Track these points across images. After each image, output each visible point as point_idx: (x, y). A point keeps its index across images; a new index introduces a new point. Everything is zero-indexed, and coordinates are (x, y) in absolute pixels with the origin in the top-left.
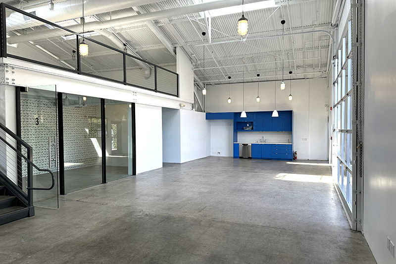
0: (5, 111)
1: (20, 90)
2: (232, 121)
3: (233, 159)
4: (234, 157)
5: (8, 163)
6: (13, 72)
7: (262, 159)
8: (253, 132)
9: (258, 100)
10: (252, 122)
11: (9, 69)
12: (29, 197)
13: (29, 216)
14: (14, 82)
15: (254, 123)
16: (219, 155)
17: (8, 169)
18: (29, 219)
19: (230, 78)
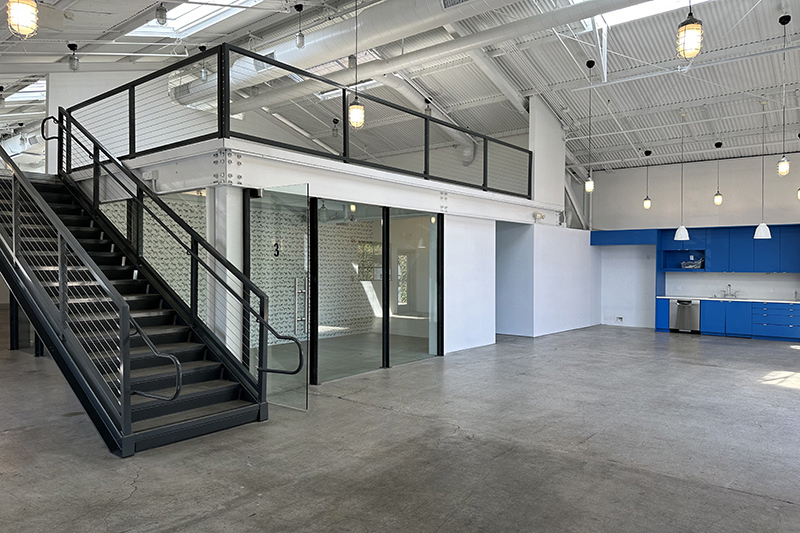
0: (225, 232)
1: (250, 194)
2: (653, 249)
3: (654, 334)
4: (658, 329)
5: (228, 323)
6: (239, 164)
7: (726, 335)
8: (705, 274)
9: (718, 200)
10: (703, 252)
11: (233, 158)
12: (260, 386)
13: (258, 420)
14: (240, 181)
15: (708, 253)
16: (619, 324)
17: (228, 333)
18: (259, 426)
19: (648, 153)
